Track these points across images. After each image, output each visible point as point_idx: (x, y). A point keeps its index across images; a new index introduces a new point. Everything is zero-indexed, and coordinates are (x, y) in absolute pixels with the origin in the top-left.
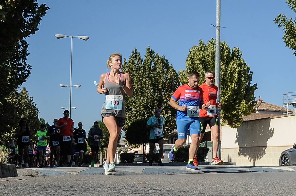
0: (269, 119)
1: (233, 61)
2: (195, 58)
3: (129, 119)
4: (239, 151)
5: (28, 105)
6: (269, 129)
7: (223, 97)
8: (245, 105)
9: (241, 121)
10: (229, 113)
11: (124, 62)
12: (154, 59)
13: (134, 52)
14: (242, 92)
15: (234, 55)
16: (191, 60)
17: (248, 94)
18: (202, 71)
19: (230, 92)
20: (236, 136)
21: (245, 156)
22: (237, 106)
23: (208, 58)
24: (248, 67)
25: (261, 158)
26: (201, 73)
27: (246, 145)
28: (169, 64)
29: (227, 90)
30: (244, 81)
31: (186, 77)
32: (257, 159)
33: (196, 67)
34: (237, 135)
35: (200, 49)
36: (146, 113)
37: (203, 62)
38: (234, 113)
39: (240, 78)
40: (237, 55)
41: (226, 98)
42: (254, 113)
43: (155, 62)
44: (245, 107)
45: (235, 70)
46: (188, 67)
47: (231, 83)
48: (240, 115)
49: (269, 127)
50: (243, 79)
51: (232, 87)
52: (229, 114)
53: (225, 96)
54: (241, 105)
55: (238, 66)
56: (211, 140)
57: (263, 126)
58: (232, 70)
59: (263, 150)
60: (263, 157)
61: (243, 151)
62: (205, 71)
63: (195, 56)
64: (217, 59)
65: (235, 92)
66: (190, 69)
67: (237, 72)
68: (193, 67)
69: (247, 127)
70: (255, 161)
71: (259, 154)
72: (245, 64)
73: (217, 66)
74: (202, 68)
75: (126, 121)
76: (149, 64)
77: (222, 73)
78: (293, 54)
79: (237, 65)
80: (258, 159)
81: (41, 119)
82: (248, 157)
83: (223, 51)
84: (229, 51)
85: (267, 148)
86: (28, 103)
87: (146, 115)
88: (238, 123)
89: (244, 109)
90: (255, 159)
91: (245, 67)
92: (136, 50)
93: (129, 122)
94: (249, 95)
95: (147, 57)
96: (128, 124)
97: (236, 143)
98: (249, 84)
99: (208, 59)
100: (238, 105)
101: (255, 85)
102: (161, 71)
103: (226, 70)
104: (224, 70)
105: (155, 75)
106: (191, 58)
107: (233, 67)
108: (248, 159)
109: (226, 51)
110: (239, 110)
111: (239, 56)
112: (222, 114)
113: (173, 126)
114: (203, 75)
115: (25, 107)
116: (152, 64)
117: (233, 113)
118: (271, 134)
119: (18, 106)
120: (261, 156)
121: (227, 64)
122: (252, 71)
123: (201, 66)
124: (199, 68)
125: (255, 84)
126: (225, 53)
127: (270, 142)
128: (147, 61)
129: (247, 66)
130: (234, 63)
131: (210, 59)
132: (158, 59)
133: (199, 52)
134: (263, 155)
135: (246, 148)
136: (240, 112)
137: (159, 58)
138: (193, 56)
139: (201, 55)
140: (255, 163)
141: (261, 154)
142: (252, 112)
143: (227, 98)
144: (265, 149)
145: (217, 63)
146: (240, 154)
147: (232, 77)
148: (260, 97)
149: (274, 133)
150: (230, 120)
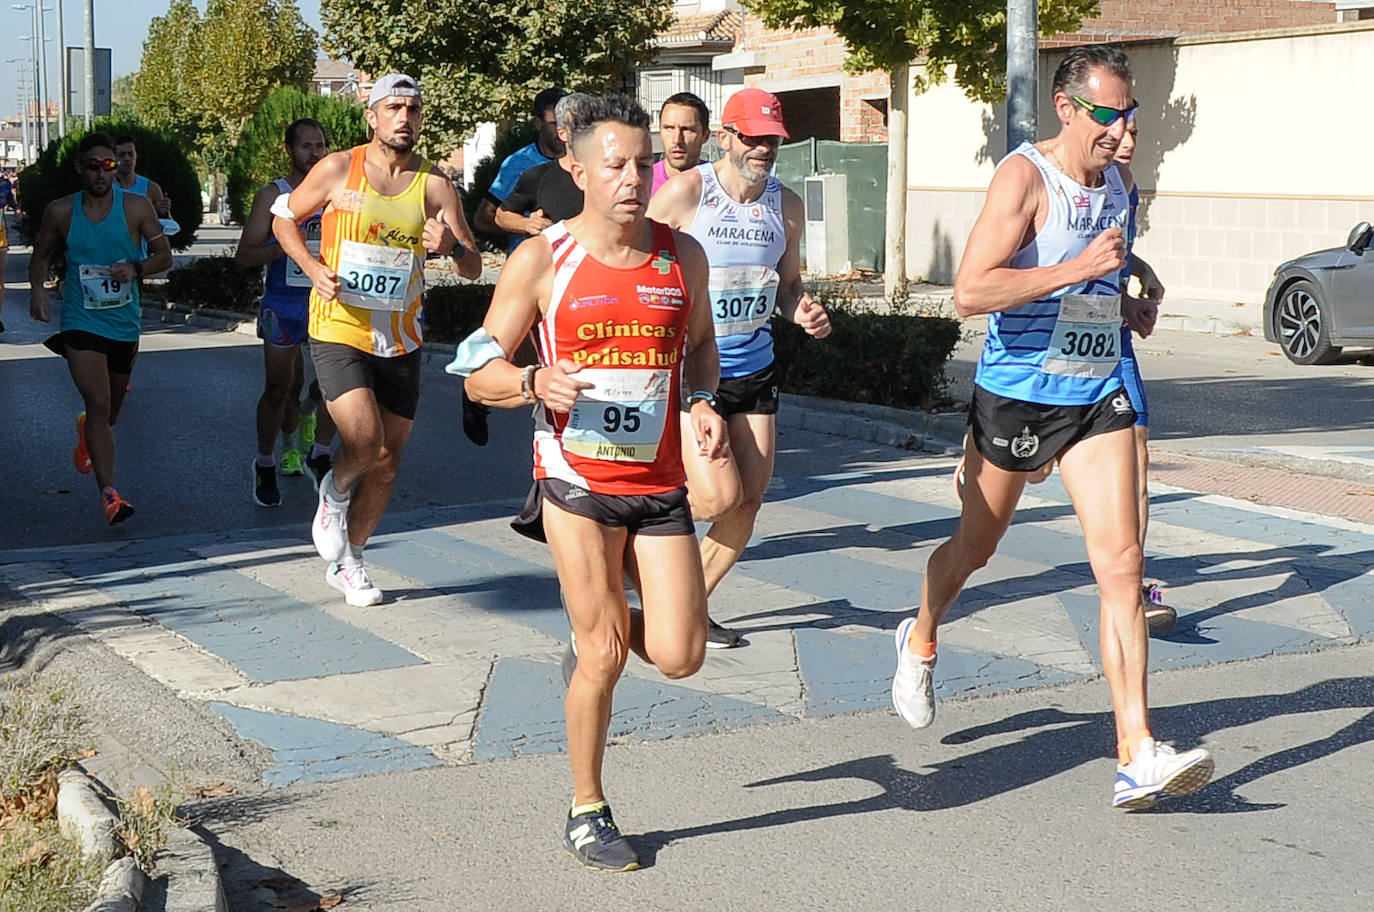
0: (1169, 44)
3: (390, 13)
6: (1172, 101)
10: (966, 22)
34: (987, 119)
38: (993, 21)
42: (1094, 15)
49: (1171, 90)
52: (964, 30)
56: (842, 136)
75: (378, 24)
85: (1158, 198)
93: (392, 26)
96: (387, 42)
97: (980, 162)
112: (930, 29)
113: (624, 47)
117: (985, 20)
144: (1149, 203)
150: (970, 59)
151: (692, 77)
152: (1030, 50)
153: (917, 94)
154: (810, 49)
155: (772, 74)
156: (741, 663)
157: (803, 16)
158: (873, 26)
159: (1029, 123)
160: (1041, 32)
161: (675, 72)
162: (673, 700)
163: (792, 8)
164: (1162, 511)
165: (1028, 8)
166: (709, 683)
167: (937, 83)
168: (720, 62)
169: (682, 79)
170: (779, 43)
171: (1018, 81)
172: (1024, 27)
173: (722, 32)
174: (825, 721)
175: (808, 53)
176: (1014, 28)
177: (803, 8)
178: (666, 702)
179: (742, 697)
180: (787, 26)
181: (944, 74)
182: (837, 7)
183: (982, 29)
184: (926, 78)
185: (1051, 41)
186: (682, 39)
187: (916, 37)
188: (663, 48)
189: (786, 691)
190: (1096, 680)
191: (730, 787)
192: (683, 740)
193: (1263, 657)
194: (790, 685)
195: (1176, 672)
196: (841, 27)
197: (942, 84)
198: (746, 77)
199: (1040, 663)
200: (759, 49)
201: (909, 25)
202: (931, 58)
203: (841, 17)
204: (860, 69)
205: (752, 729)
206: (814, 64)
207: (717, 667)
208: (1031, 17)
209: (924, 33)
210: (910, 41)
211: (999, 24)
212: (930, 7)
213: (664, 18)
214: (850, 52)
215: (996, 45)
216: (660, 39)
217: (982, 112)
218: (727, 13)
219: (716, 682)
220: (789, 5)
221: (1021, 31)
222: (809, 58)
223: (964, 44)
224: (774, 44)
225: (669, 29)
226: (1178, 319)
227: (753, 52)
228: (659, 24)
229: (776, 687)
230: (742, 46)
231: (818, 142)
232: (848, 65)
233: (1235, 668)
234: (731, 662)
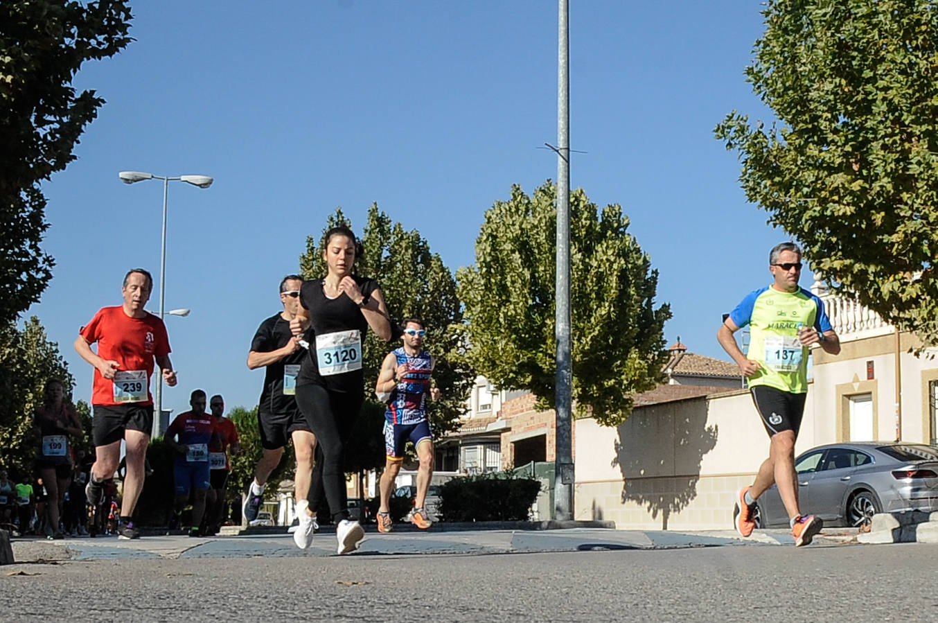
0: (704, 399)
1: (603, 242)
2: (502, 234)
4: (625, 488)
5: (43, 365)
6: (706, 428)
7: (579, 340)
8: (639, 363)
9: (627, 406)
10: (596, 385)
11: (309, 246)
12: (389, 238)
13: (336, 219)
14: (630, 328)
15: (606, 225)
16: (490, 239)
17: (646, 331)
18: (521, 270)
19: (598, 328)
20: (614, 447)
21: (640, 503)
22: (617, 366)
23: (537, 233)
24: (645, 257)
25: (684, 507)
26: (518, 275)
27: (642, 472)
28: (430, 251)
29: (590, 322)
30: (635, 297)
31: (476, 286)
32: (673, 509)
33: (502, 259)
34: (616, 444)
35: (513, 210)
36: (368, 386)
37: (523, 246)
38: (609, 384)
39: (625, 288)
40: (616, 225)
41: (587, 343)
42: (664, 383)
43: (393, 247)
44: (638, 369)
45: (611, 267)
46: (482, 259)
47: (600, 303)
48: (626, 389)
49: (706, 423)
50: (632, 291)
51: (603, 313)
52: (595, 388)
53: (583, 338)
54: (629, 363)
55: (618, 255)
56: (547, 459)
57: (688, 420)
58: (602, 266)
59: (690, 484)
60: (689, 505)
61: (635, 488)
62: (529, 270)
63: (502, 229)
64: (560, 238)
65: (609, 328)
66: (489, 266)
67: (615, 273)
68: (496, 259)
69: (645, 424)
70: (668, 517)
71: (679, 497)
72: (638, 251)
73: (561, 257)
74: (520, 261)
76: (376, 252)
77: (576, 276)
78: (768, 222)
79: (614, 252)
80: (675, 511)
81: (80, 403)
82: (648, 504)
83: (577, 216)
84: (593, 217)
85: (700, 479)
86: (45, 359)
87: (367, 390)
88: (620, 412)
89: (635, 374)
90: (667, 509)
91: (638, 259)
92: (340, 213)
94: (648, 335)
95: (370, 233)
97: (614, 466)
98: (649, 304)
99: (537, 239)
100: (618, 363)
101: (665, 308)
102: (408, 272)
103: (587, 268)
104: (581, 267)
105: (392, 281)
106: (491, 235)
107: (604, 258)
108: (649, 510)
109: (585, 216)
110: (623, 377)
111: (622, 229)
112: (576, 387)
114: (524, 280)
115: (37, 371)
116: (384, 251)
117: (606, 383)
118: (709, 441)
119: (18, 367)
120: (685, 501)
121: (588, 251)
122: (657, 270)
123: (517, 255)
124: (511, 261)
125: (664, 306)
126: (583, 220)
127: (709, 463)
128: (371, 243)
129: (643, 257)
130: (607, 247)
131: (542, 238)
132: (402, 238)
133: (511, 218)
134: (689, 500)
135: (641, 481)
136: (625, 382)
137: (402, 236)
138: (496, 230)
139: (517, 227)
140: (668, 521)
141: (683, 496)
142: (659, 380)
143: (590, 343)
144: (696, 481)
145: (560, 250)
146: (625, 498)
147: (602, 287)
148: (679, 339)
149: (718, 438)
150: (598, 404)
151: (487, 450)
154: (532, 416)
155: (515, 431)
158: (550, 388)
161: (479, 446)
169: (482, 450)
176: (559, 325)
177: (513, 377)
183: (604, 388)
196: (533, 388)
197: (587, 419)
198: (502, 434)
200: (508, 419)
202: (579, 403)
203: (530, 381)
204: (542, 409)
206: (534, 423)
212: (576, 376)
222: (532, 421)
223: (595, 396)
224: (515, 416)
227: (505, 420)
230: (500, 418)
231: (535, 463)
232: (536, 407)
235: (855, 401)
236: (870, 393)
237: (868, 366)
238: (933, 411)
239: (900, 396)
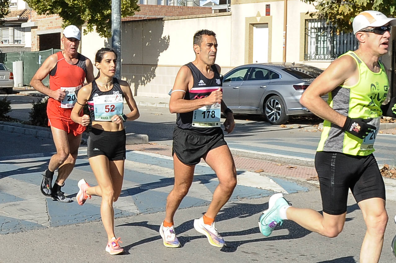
0: (161, 20)
6: (162, 37)
10: (100, 13)
20: (104, 44)
25: (148, 83)
32: (140, 84)
34: (105, 43)
38: (107, 13)
42: (138, 11)
49: (162, 34)
52: (99, 15)
56: (61, 48)
57: (150, 31)
59: (152, 70)
60: (150, 82)
69: (124, 32)
70: (138, 88)
71: (144, 76)
80: (142, 84)
85: (158, 67)
90: (137, 83)
112: (88, 15)
117: (105, 12)
118: (164, 45)
120: (148, 79)
127: (164, 58)
134: (151, 79)
140: (138, 90)
141: (147, 76)
142: (135, 9)
144: (155, 69)
149: (169, 44)
150: (100, 24)
151: (15, 30)
152: (119, 21)
153: (84, 35)
154: (51, 21)
155: (40, 29)
156: (30, 210)
157: (49, 11)
158: (71, 14)
159: (118, 44)
160: (122, 16)
161: (10, 28)
162: (9, 222)
163: (46, 8)
164: (159, 163)
165: (118, 9)
166: (20, 217)
167: (90, 32)
168: (24, 25)
169: (12, 30)
170: (42, 19)
171: (115, 31)
172: (117, 14)
173: (24, 16)
174: (56, 228)
175: (51, 22)
176: (114, 14)
177: (49, 8)
178: (7, 223)
179: (30, 221)
180: (44, 14)
181: (93, 29)
182: (60, 8)
183: (104, 15)
184: (87, 30)
185: (125, 19)
186: (12, 18)
187: (84, 17)
188: (6, 21)
189: (44, 219)
190: (139, 215)
191: (27, 248)
192: (12, 234)
193: (190, 207)
194: (45, 217)
195: (163, 212)
196: (61, 14)
197: (92, 32)
198: (32, 30)
199: (122, 210)
200: (35, 21)
201: (82, 14)
202: (88, 24)
203: (61, 11)
205: (33, 230)
206: (52, 26)
207: (23, 212)
208: (119, 11)
209: (86, 16)
210: (82, 19)
211: (109, 14)
212: (88, 8)
213: (6, 11)
214: (64, 22)
215: (108, 20)
216: (5, 18)
217: (104, 41)
218: (26, 10)
219: (22, 216)
220: (45, 8)
221: (116, 16)
222: (51, 24)
223: (99, 19)
224: (40, 19)
225: (8, 15)
226: (164, 104)
227: (34, 22)
228: (5, 13)
229: (41, 218)
230: (30, 20)
231: (54, 50)
232: (63, 26)
233: (182, 211)
234: (27, 210)
235: (257, 27)
236: (267, 23)
237: (266, 8)
238: (306, 37)
239: (286, 27)
